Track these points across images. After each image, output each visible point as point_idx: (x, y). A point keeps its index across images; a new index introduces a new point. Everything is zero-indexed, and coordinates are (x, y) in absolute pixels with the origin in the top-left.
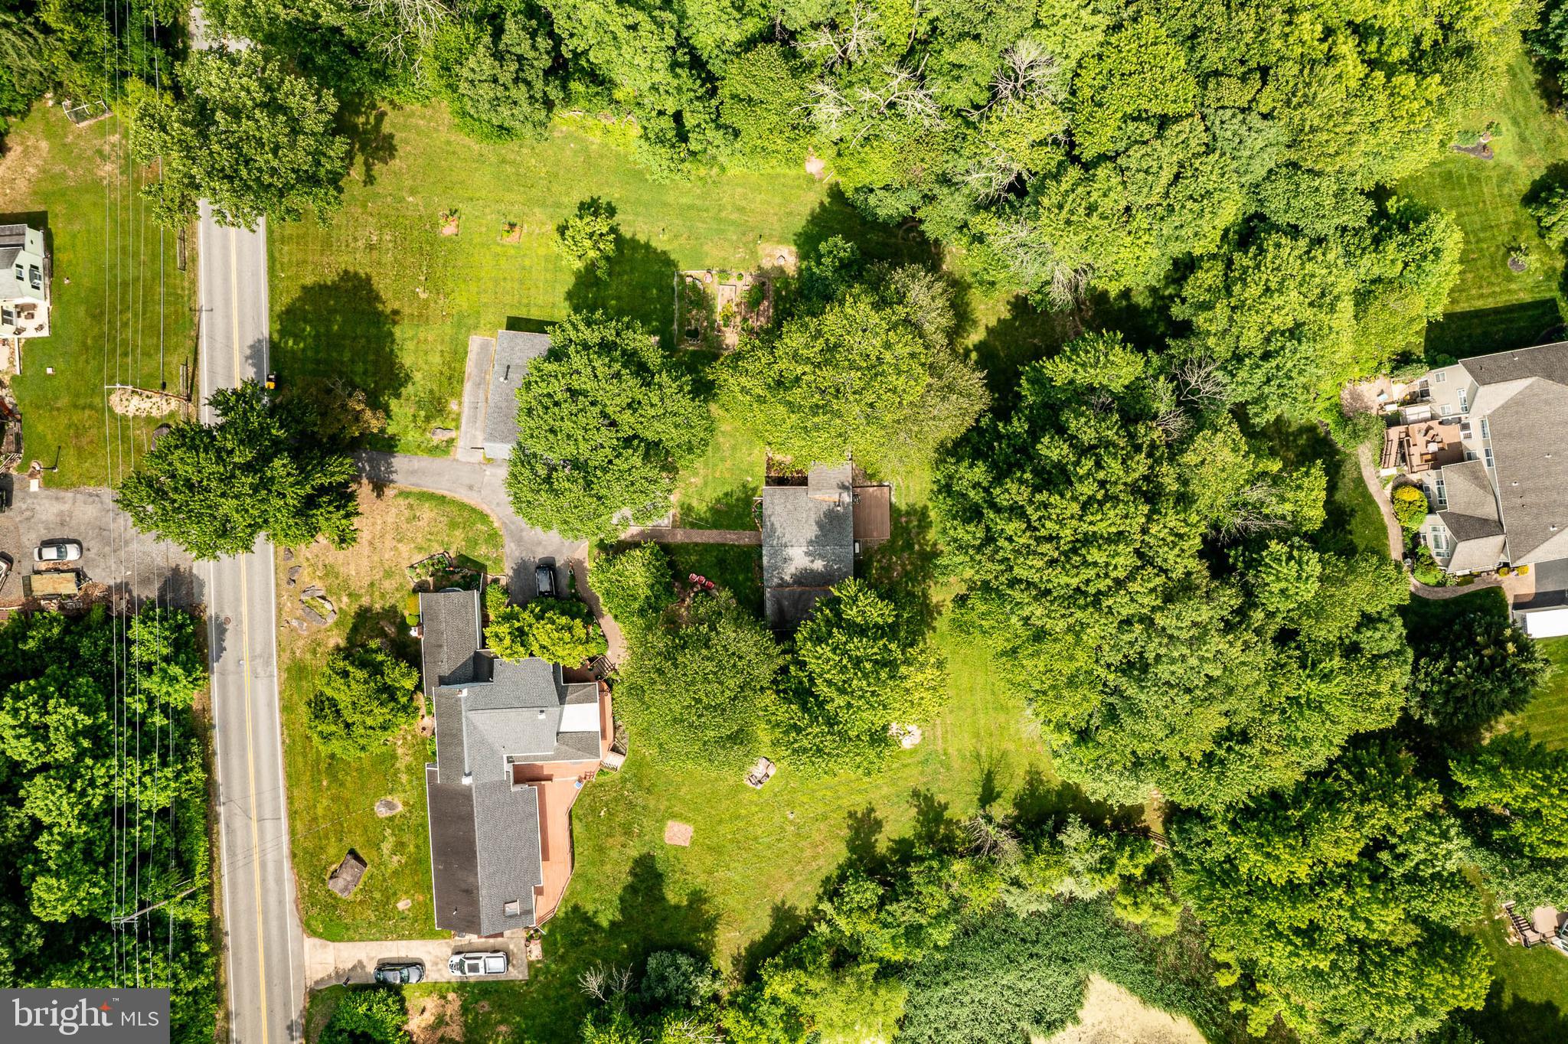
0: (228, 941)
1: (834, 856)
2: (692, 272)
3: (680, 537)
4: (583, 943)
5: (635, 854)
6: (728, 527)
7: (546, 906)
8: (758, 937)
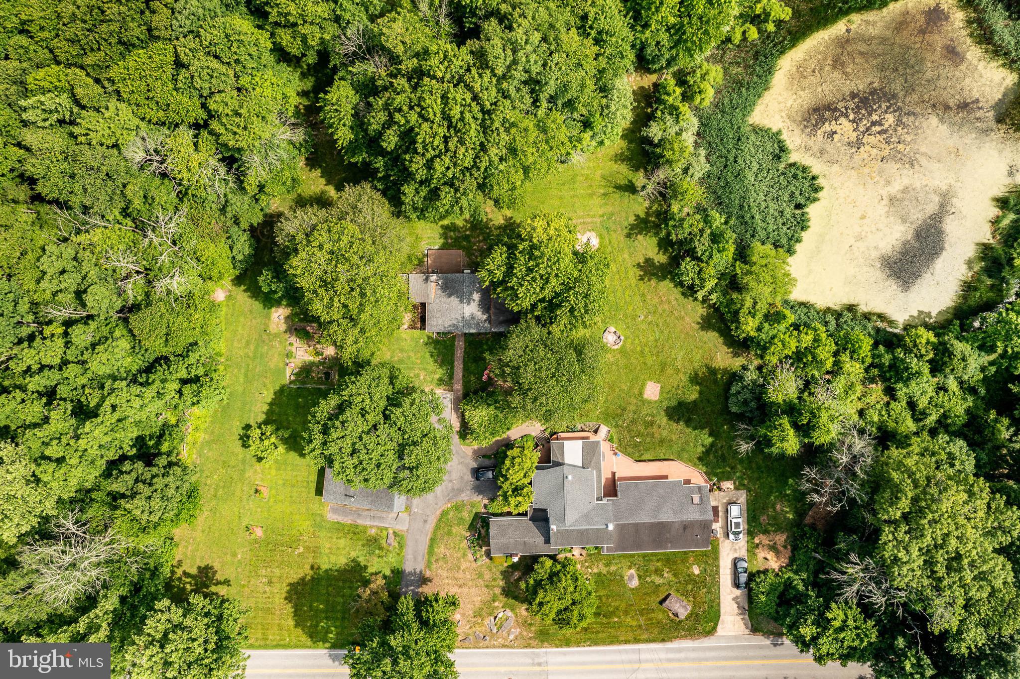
1: (668, 290)
2: (288, 375)
3: (458, 386)
4: (723, 455)
5: (665, 419)
6: (453, 355)
7: (698, 477)
8: (721, 340)
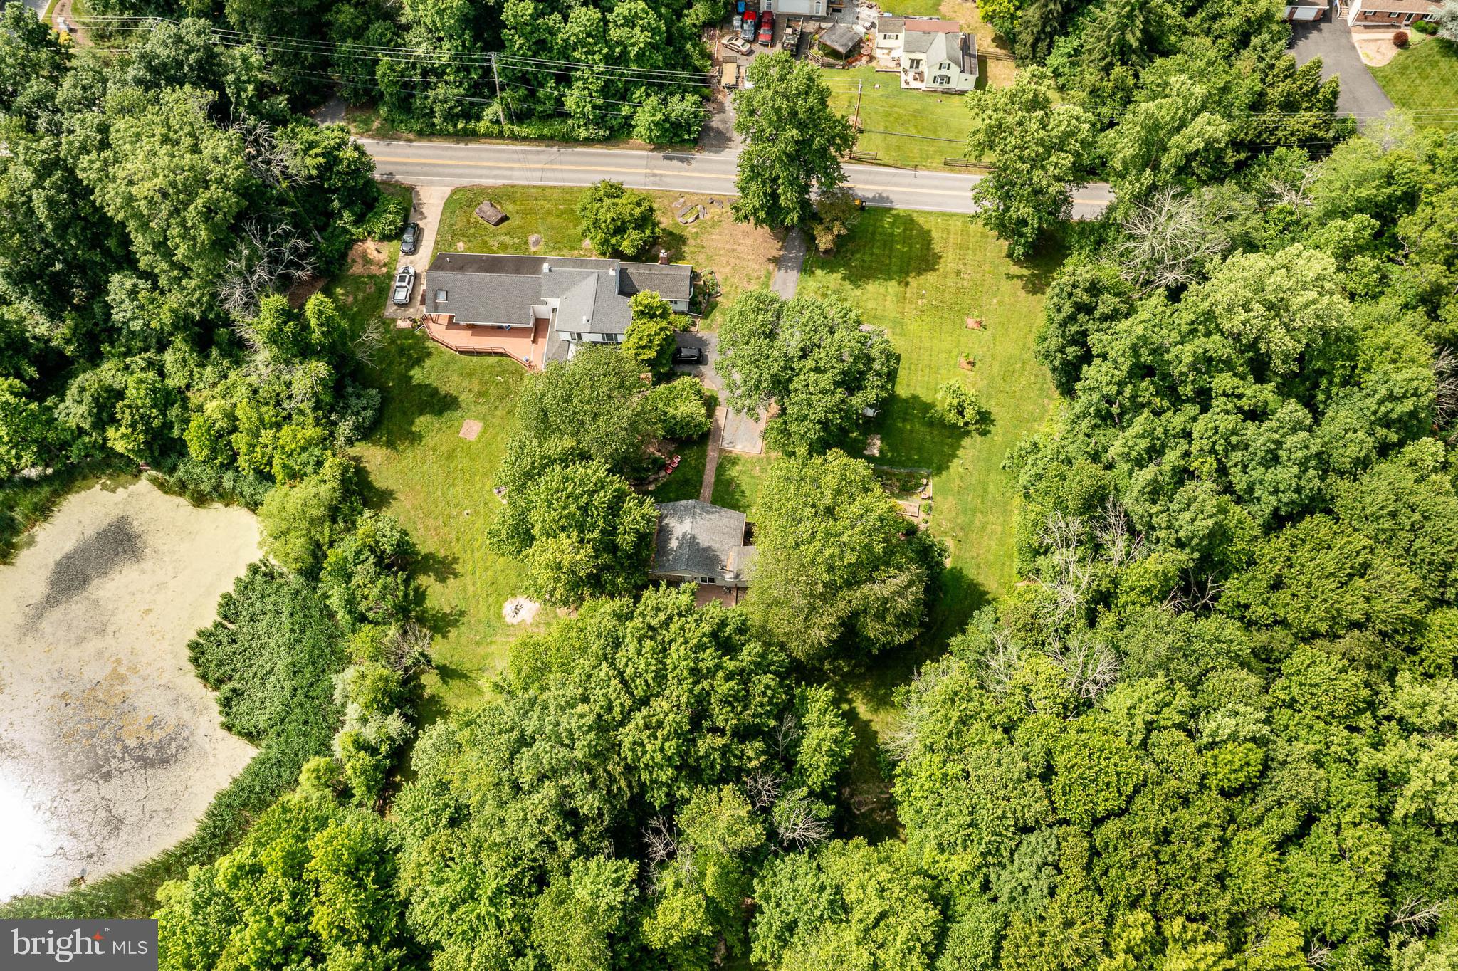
0: (462, 145)
1: (425, 542)
2: (931, 487)
3: (712, 454)
4: (401, 356)
5: (462, 398)
6: (715, 490)
7: (437, 330)
8: (372, 477)
